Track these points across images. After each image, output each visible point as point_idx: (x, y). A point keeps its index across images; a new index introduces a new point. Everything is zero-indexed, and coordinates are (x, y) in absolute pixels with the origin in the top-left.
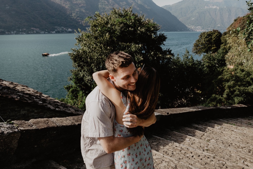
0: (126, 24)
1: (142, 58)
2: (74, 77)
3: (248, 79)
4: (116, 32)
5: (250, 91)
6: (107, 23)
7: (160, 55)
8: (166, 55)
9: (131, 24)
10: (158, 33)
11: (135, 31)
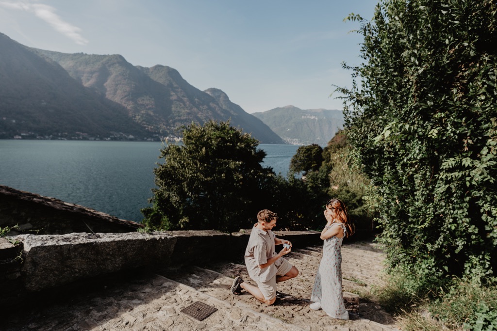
0: (223, 138)
1: (242, 176)
2: (158, 198)
3: (354, 201)
4: (213, 147)
5: (356, 213)
6: (202, 136)
7: (261, 174)
8: (267, 173)
9: (229, 138)
10: (258, 148)
11: (234, 146)
